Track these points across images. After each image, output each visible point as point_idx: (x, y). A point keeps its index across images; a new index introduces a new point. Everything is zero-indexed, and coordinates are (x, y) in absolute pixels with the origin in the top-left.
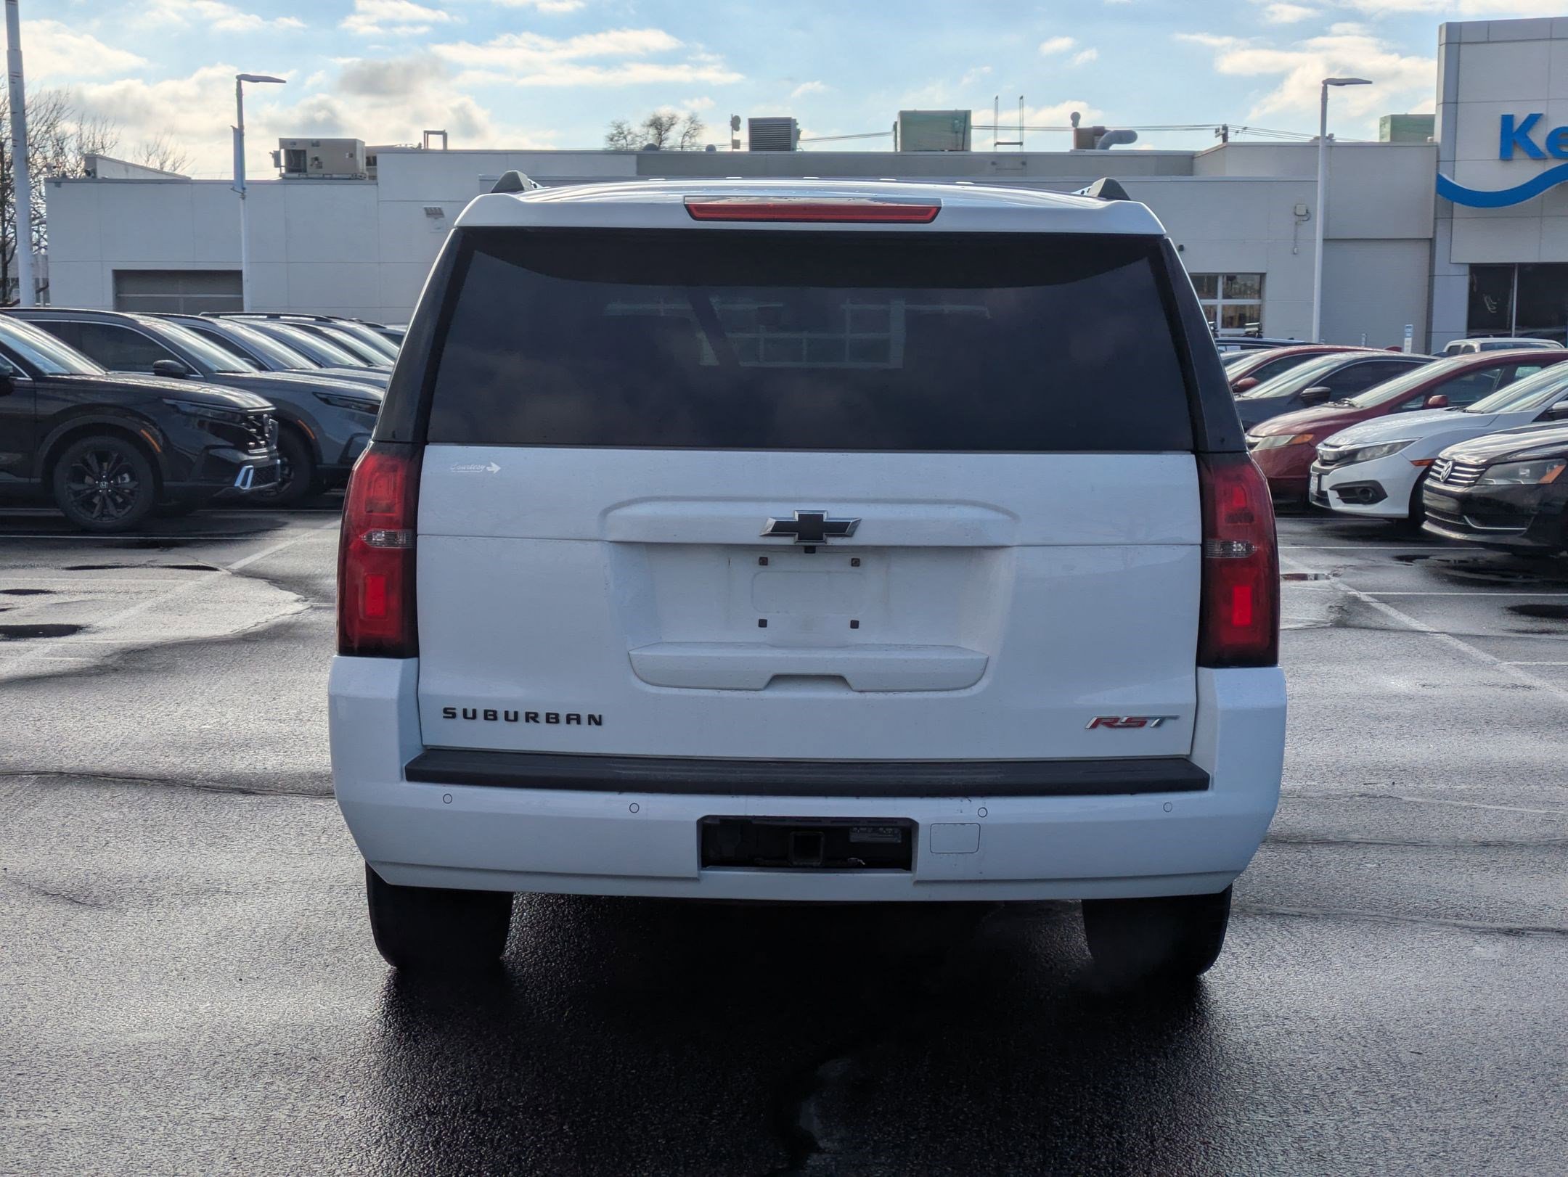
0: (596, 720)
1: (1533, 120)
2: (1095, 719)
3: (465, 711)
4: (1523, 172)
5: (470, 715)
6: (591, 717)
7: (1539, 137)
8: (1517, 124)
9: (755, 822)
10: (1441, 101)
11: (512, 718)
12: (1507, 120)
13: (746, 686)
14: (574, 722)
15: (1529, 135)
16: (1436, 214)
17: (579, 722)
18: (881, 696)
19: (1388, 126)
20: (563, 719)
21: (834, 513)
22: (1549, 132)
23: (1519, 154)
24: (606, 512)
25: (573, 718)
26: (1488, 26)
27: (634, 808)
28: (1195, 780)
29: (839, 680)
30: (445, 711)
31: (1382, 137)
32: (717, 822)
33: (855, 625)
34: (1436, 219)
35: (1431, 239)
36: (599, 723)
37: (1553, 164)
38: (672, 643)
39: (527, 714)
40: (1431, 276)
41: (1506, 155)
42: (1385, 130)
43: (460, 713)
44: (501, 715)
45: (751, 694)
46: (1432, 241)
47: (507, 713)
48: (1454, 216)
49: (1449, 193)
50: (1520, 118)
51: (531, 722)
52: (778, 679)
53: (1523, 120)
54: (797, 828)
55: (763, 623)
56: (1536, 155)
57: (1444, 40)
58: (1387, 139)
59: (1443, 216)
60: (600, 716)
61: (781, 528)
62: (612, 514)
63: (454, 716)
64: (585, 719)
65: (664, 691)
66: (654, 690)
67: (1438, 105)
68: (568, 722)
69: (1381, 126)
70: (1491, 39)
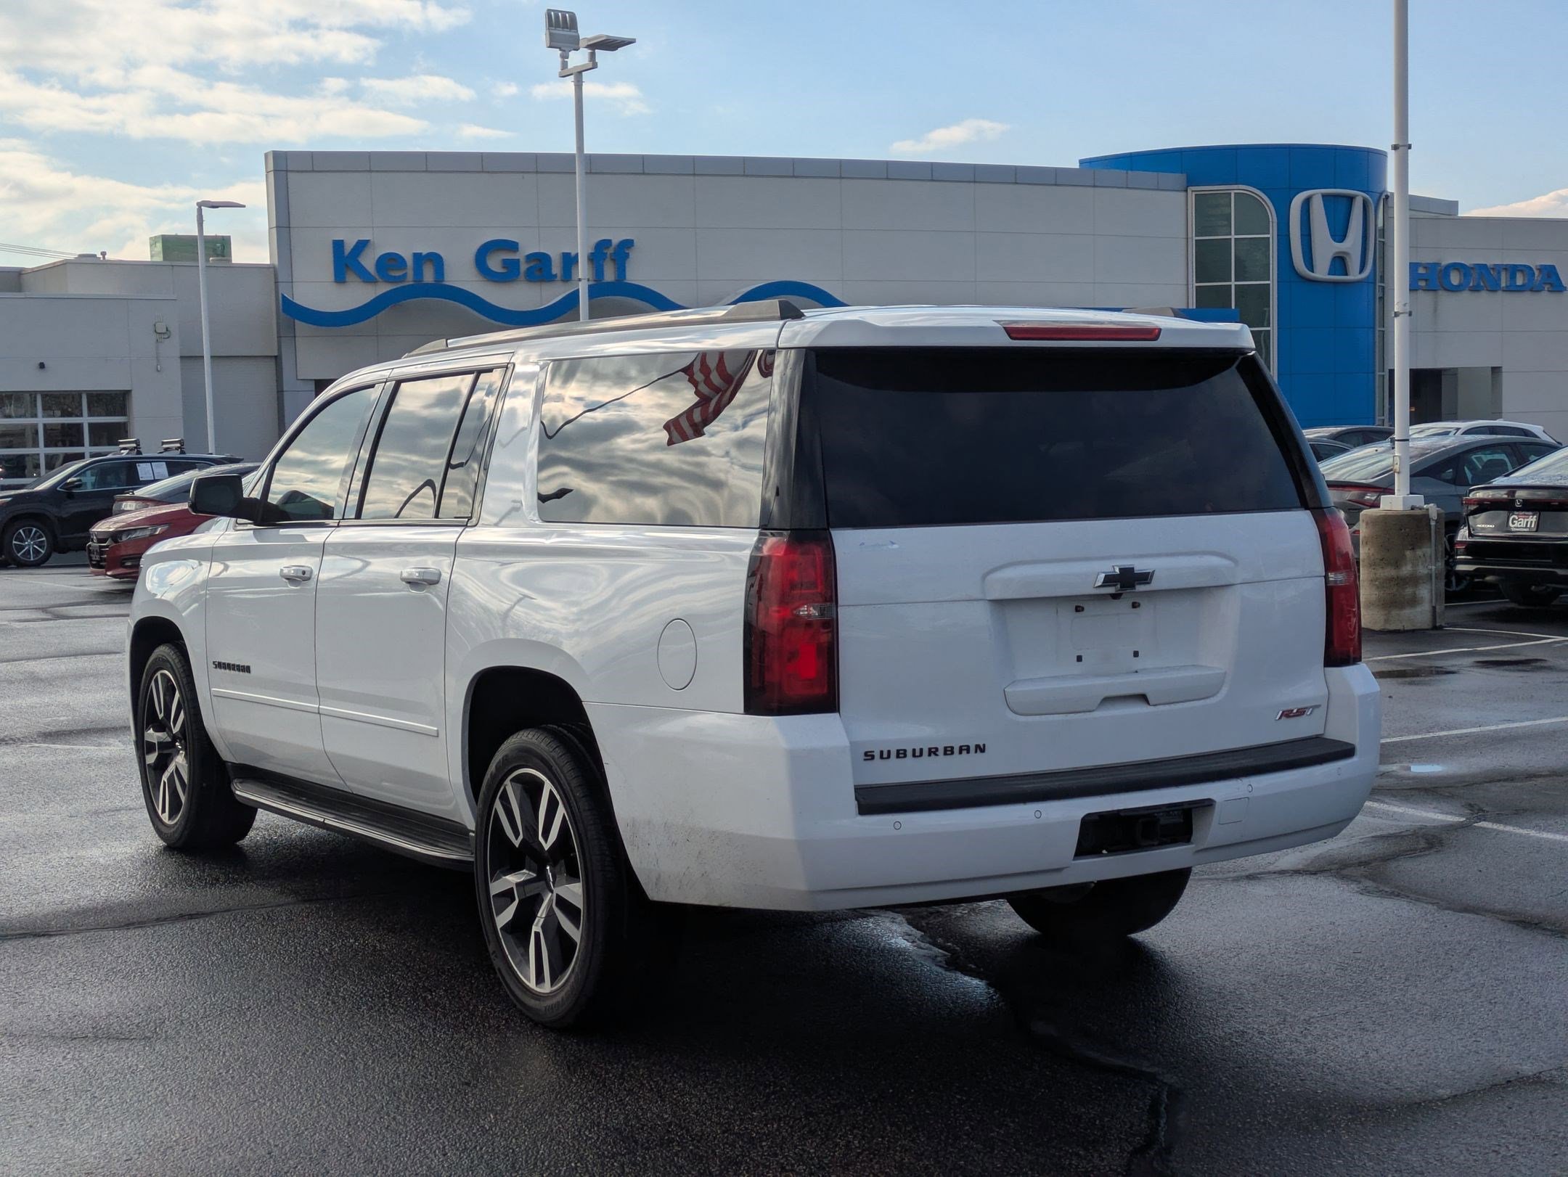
0: (981, 749)
1: (362, 245)
2: (1281, 712)
3: (882, 752)
4: (356, 295)
5: (885, 756)
6: (977, 747)
7: (369, 261)
8: (349, 247)
9: (1122, 814)
10: (274, 224)
11: (917, 754)
12: (338, 245)
13: (1085, 709)
14: (964, 752)
15: (360, 259)
16: (278, 332)
17: (968, 752)
18: (1167, 707)
19: (159, 245)
20: (956, 750)
21: (1140, 566)
22: (376, 259)
23: (351, 277)
24: (984, 577)
25: (965, 749)
26: (312, 155)
27: (1038, 814)
28: (1347, 752)
29: (1143, 698)
30: (866, 754)
31: (152, 256)
32: (1097, 818)
33: (1136, 654)
34: (279, 337)
35: (276, 357)
36: (983, 750)
37: (383, 288)
38: (1026, 680)
39: (930, 749)
40: (280, 392)
41: (340, 278)
42: (156, 249)
43: (877, 755)
44: (909, 753)
45: (1088, 715)
46: (277, 359)
47: (914, 750)
48: (297, 335)
49: (291, 312)
50: (350, 245)
51: (933, 755)
52: (1108, 700)
53: (352, 247)
54: (1143, 816)
55: (1079, 659)
56: (367, 278)
57: (271, 167)
58: (159, 258)
59: (285, 333)
60: (984, 745)
61: (1109, 580)
62: (989, 578)
63: (873, 757)
64: (972, 749)
65: (1030, 719)
66: (1022, 719)
67: (270, 228)
68: (960, 753)
69: (151, 246)
70: (315, 169)
